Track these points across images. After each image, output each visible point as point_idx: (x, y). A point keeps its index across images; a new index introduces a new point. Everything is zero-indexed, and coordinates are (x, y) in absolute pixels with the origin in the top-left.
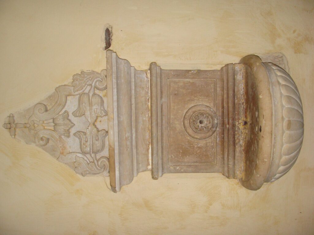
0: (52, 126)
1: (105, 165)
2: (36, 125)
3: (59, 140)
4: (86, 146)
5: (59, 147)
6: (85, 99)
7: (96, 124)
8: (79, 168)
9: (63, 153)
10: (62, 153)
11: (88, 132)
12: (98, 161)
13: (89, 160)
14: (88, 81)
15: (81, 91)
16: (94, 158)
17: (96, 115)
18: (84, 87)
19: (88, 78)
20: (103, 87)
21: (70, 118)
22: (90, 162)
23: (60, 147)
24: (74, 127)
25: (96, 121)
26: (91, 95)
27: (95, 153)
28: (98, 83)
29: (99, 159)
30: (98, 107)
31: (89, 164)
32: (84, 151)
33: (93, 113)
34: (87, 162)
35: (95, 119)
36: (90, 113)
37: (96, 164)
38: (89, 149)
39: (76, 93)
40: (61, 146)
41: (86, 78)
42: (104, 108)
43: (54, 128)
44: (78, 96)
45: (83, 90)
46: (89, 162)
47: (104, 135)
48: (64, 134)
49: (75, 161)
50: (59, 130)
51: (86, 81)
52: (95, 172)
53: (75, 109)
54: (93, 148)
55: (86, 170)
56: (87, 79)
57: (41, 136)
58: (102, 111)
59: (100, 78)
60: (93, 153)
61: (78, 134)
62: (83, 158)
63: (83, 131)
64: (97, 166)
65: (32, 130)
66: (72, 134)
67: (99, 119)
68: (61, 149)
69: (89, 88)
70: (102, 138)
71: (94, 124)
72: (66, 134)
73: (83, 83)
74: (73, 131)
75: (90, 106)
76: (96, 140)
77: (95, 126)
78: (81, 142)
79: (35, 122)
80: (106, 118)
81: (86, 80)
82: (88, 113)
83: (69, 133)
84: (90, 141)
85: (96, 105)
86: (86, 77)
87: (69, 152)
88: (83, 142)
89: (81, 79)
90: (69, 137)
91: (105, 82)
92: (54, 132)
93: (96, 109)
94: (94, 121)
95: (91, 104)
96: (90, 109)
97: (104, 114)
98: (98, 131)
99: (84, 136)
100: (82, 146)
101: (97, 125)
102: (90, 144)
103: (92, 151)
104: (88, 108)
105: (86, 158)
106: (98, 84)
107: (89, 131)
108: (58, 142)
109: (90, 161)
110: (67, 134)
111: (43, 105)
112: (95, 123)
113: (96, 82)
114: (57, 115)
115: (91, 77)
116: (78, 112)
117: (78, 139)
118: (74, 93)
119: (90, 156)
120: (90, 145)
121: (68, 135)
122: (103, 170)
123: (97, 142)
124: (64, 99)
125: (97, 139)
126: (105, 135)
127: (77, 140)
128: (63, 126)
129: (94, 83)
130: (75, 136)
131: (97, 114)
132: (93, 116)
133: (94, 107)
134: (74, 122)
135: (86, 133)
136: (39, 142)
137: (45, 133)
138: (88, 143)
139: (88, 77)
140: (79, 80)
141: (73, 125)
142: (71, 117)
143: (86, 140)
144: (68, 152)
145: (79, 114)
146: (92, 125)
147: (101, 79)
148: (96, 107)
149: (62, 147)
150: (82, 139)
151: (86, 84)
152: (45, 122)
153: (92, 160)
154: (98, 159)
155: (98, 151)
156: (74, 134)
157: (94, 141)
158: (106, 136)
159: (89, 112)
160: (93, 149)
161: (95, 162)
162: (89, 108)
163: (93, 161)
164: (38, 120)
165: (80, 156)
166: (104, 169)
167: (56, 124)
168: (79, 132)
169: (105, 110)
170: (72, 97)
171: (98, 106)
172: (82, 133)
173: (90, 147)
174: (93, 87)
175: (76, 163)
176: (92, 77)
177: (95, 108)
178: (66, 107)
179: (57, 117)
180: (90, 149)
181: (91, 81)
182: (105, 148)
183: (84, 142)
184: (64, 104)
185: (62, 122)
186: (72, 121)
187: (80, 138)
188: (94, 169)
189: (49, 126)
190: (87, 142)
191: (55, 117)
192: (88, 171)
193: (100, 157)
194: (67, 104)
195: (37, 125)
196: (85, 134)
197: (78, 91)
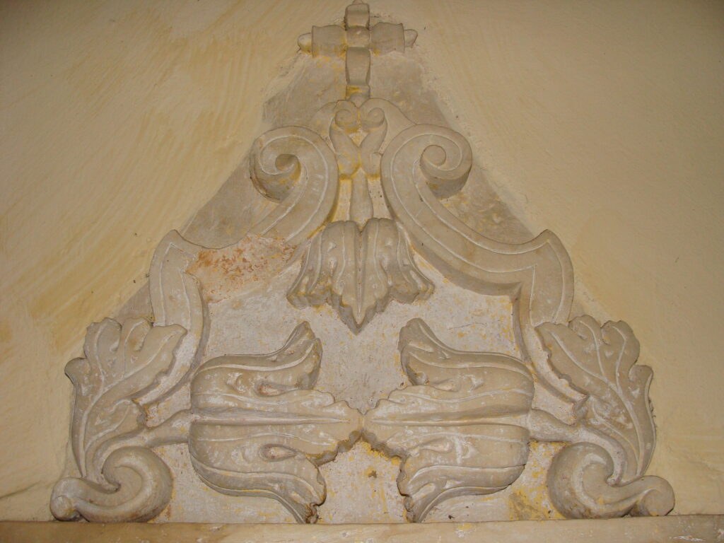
0: (351, 216)
1: (117, 490)
2: (359, 136)
3: (279, 244)
4: (233, 388)
5: (240, 246)
6: (504, 390)
7: (361, 448)
8: (116, 344)
9: (208, 263)
10: (204, 260)
11: (316, 399)
12: (148, 450)
13: (157, 402)
14: (603, 402)
15: (545, 369)
16: (163, 433)
17: (415, 452)
18: (572, 385)
19: (621, 406)
20: (578, 489)
21: (395, 306)
22: (144, 410)
23: (240, 252)
24: (345, 329)
25: (380, 448)
26: (527, 421)
27: (193, 440)
28: (596, 463)
29: (157, 462)
30: (459, 461)
31: (134, 397)
32: (208, 376)
33: (425, 430)
34: (148, 389)
35: (391, 443)
36: (427, 416)
37: (132, 442)
38: (216, 401)
39: (534, 342)
40: (247, 255)
41: (620, 392)
42: (450, 495)
43: (341, 223)
44: (513, 350)
45: (553, 376)
46: (144, 400)
47: (294, 495)
48: (312, 271)
49: (160, 322)
50: (331, 245)
51: (608, 396)
52: (82, 429)
53: (443, 337)
54: (223, 425)
55: (100, 380)
56: (616, 398)
57: (303, 159)
58: (432, 487)
59: (621, 476)
60: (194, 424)
61: (307, 345)
62: (171, 365)
63: (322, 374)
64: (116, 446)
65: (335, 119)
66: (307, 313)
67: (389, 469)
68: (230, 253)
69: (563, 410)
70: (279, 481)
71: (360, 436)
72: (306, 280)
73: (592, 378)
74: (324, 321)
75: (462, 415)
76: (270, 446)
77: (346, 446)
78: (261, 359)
79: (378, 131)
80: (395, 508)
81: (612, 390)
82: (422, 400)
83: (313, 300)
84: (260, 412)
85: (472, 450)
86: (627, 394)
87: (210, 299)
88: (262, 372)
89: (618, 363)
90: (294, 296)
91: (605, 503)
92: (322, 218)
93: (444, 447)
94: (380, 439)
95: (472, 418)
96: (445, 416)
97: (417, 497)
98: (320, 460)
99: (290, 379)
100: (234, 366)
101: (350, 453)
102: (250, 410)
103: (207, 418)
104: (454, 405)
105: (166, 382)
106: (592, 463)
107: (322, 406)
108: (269, 241)
109: (154, 408)
110: (307, 286)
111: (464, 170)
112: (367, 441)
113: (600, 450)
114: (413, 236)
115: (629, 420)
116: (430, 350)
117: (280, 346)
118: (537, 329)
119: (178, 409)
120: (241, 409)
121: (303, 290)
122: (93, 478)
123: (252, 449)
124: (500, 273)
125: (273, 451)
126: (294, 501)
127: (273, 343)
128: (351, 263)
129: (592, 438)
130: (297, 328)
131: (420, 458)
132: (411, 432)
133: (458, 441)
134: (369, 329)
135: (311, 388)
136: (273, 145)
137: (320, 176)
138: (250, 401)
139: (628, 405)
140: (608, 354)
141: (359, 319)
142: (399, 314)
143: (270, 391)
144: (207, 293)
145: (420, 351)
146: (355, 428)
147: (615, 477)
148: (458, 449)
149: (239, 262)
150: (279, 368)
151: (586, 394)
152: (374, 184)
153: (155, 416)
154: (158, 451)
155: (200, 457)
156: (304, 327)
157: (259, 433)
158: (290, 504)
159: (431, 408)
160: (213, 425)
161: (142, 435)
162: (457, 408)
163: (150, 424)
164: (384, 146)
165: (180, 354)
166: (100, 488)
167: (361, 232)
168: (318, 352)
169: (437, 503)
170: (509, 321)
171: (463, 465)
172: (308, 368)
173: (229, 409)
174: (570, 435)
175: (147, 328)
176: (630, 426)
177: (453, 446)
178: (453, 289)
179: (403, 240)
180: (216, 411)
181: (608, 420)
182: (222, 496)
183: (259, 378)
184: (473, 273)
185: (373, 261)
186: (377, 319)
187: (282, 356)
188: (100, 428)
189: (352, 200)
190: (260, 393)
191: (400, 227)
192: (94, 391)
193: (169, 464)
194: (469, 294)
195: (359, 142)
196: (307, 381)
197: (545, 347)
